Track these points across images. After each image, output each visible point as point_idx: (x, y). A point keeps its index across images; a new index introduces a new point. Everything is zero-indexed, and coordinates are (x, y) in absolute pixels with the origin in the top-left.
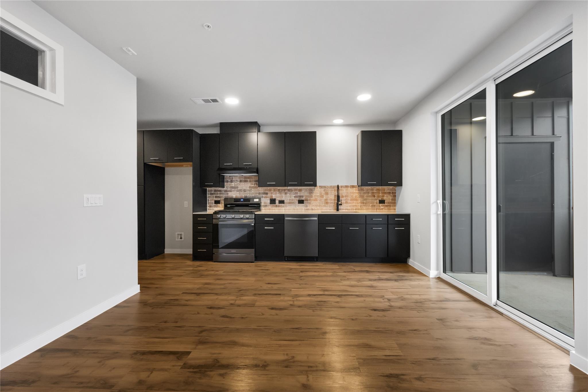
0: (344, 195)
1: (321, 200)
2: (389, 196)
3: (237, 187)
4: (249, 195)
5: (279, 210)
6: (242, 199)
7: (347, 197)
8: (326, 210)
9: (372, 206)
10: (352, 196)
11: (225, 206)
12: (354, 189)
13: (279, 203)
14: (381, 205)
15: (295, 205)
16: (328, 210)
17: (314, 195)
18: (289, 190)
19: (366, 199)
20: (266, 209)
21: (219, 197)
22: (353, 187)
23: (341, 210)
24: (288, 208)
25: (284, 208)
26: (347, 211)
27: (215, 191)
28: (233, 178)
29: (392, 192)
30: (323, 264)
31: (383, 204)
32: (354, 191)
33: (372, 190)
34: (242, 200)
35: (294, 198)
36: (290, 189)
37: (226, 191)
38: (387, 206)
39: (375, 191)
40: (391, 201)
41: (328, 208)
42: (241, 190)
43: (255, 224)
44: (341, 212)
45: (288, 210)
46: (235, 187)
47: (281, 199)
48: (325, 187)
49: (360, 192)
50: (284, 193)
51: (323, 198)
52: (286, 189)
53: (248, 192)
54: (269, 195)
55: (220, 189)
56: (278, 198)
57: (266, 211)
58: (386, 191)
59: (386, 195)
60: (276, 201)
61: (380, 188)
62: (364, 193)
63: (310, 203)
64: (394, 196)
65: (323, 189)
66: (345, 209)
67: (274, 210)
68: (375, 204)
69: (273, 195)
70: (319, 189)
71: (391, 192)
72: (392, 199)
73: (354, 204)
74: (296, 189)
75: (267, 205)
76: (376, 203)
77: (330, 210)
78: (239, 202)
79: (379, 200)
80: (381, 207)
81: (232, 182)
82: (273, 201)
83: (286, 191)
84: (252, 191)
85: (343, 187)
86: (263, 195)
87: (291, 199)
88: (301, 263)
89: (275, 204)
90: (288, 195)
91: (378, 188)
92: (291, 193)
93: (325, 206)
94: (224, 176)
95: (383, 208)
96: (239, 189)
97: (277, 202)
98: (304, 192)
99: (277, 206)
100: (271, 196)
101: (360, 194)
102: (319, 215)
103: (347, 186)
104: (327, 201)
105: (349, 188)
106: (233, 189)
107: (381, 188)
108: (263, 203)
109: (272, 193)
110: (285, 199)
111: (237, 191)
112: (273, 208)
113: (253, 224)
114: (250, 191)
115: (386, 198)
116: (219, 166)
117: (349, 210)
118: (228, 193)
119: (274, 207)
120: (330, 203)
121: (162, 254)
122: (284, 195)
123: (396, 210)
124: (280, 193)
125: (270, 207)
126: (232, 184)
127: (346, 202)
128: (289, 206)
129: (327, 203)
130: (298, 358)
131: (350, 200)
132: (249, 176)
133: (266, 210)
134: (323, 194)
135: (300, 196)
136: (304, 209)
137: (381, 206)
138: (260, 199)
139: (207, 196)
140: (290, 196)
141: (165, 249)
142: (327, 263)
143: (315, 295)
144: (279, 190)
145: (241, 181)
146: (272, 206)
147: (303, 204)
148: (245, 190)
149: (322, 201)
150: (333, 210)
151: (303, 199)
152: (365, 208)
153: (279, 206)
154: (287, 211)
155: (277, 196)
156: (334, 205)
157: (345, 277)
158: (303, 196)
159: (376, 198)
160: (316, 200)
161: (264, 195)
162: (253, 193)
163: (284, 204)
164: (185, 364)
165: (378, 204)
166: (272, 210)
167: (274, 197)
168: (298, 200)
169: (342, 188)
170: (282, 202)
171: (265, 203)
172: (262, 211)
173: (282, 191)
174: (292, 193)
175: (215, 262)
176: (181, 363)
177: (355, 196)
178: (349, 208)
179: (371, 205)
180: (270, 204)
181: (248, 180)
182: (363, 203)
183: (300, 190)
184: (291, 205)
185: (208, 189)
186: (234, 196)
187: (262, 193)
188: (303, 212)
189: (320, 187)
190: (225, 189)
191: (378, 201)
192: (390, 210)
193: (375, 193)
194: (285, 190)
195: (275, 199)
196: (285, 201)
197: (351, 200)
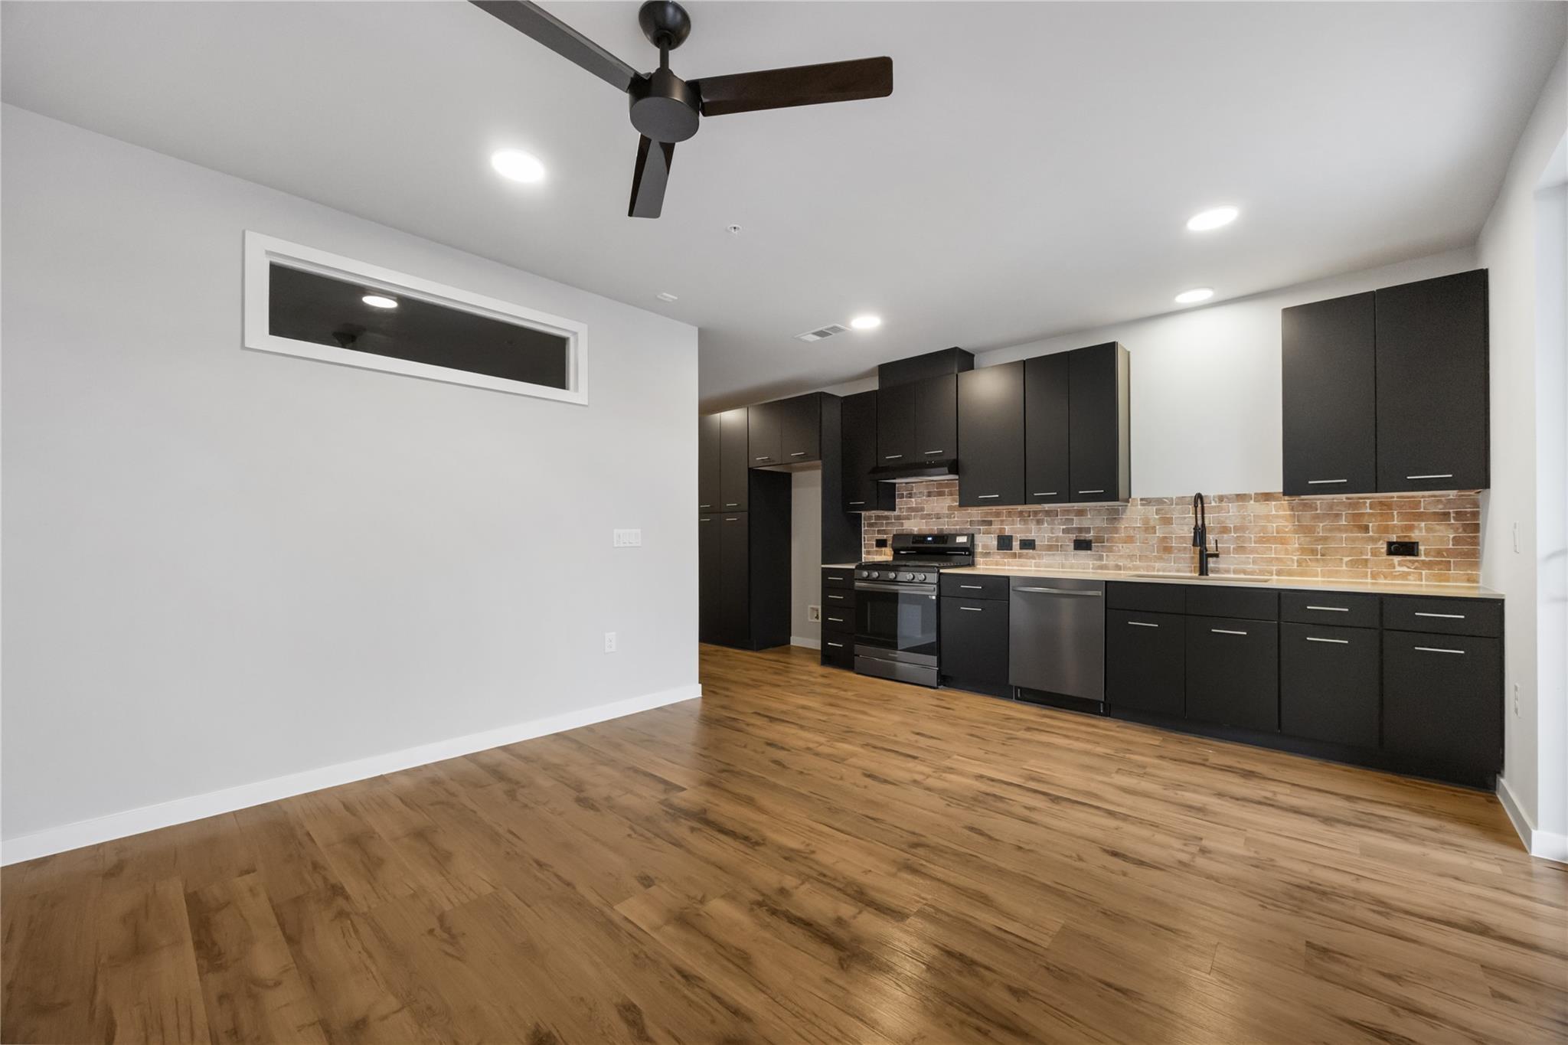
0: (1232, 526)
1: (1145, 541)
2: (1438, 527)
3: (922, 509)
4: (946, 526)
5: (1022, 566)
6: (929, 537)
7: (1244, 533)
8: (1164, 571)
9: (1353, 563)
10: (1264, 529)
11: (896, 552)
12: (1274, 503)
13: (1021, 549)
14: (1396, 559)
15: (1065, 555)
16: (1170, 571)
17: (1122, 525)
18: (1048, 513)
19: (1325, 539)
20: (987, 561)
21: (884, 532)
22: (1267, 497)
23: (1214, 571)
24: (1044, 561)
25: (1034, 561)
26: (1242, 576)
27: (878, 517)
28: (913, 487)
29: (1457, 513)
30: (1118, 727)
31: (1409, 558)
32: (1274, 512)
33: (1354, 505)
34: (930, 539)
35: (1063, 533)
36: (1051, 511)
37: (898, 518)
38: (1429, 565)
39: (1368, 511)
40: (1451, 546)
41: (1172, 564)
42: (929, 515)
43: (939, 597)
44: (1213, 579)
45: (1046, 567)
46: (918, 508)
47: (1027, 536)
48: (1160, 501)
49: (1298, 516)
50: (1034, 522)
51: (1155, 533)
52: (1041, 511)
53: (946, 520)
54: (995, 527)
55: (886, 513)
56: (1018, 536)
57: (988, 567)
58: (1422, 510)
59: (1423, 524)
60: (1014, 543)
61: (1393, 497)
62: (1317, 517)
63: (1110, 550)
64: (1471, 525)
65: (1155, 508)
66: (1235, 572)
67: (1008, 566)
68: (1369, 557)
69: (1007, 525)
70: (1139, 507)
71: (1451, 511)
72: (1454, 538)
73: (1273, 556)
74: (1068, 511)
75: (989, 553)
76: (1374, 553)
77: (1178, 570)
78: (923, 543)
79: (1390, 544)
80: (1398, 568)
81: (910, 496)
82: (1005, 543)
83: (1040, 516)
84: (954, 517)
85: (1225, 500)
86: (981, 527)
87: (1052, 537)
88: (1054, 710)
89: (1011, 550)
90: (1046, 525)
91: (1382, 497)
92: (1054, 520)
93: (1160, 559)
94: (895, 484)
95: (1408, 574)
96: (925, 512)
97: (1016, 544)
98: (1091, 516)
99: (1014, 556)
100: (1001, 529)
101: (1298, 521)
102: (1107, 582)
103: (1245, 495)
104: (1167, 542)
105: (1252, 502)
106: (913, 514)
107: (1398, 497)
108: (980, 548)
109: (1002, 521)
110: (1037, 536)
111: (922, 517)
112: (1005, 560)
113: (934, 598)
114: (950, 518)
115: (1424, 533)
116: (877, 463)
117: (1252, 573)
118: (902, 523)
119: (1009, 558)
120: (1179, 551)
121: (784, 645)
122: (1033, 526)
123: (1481, 581)
124: (1025, 521)
125: (997, 558)
126: (911, 501)
127: (1241, 549)
128: (1049, 555)
129: (1168, 550)
130: (820, 857)
131: (1255, 543)
132: (948, 480)
133: (989, 564)
134: (1152, 523)
135: (1080, 530)
136: (1091, 566)
137: (1396, 563)
138: (972, 537)
139: (863, 529)
140: (1052, 529)
141: (790, 635)
142: (1137, 726)
143: (993, 780)
144: (1021, 513)
145: (929, 495)
146: (1003, 556)
147: (1089, 552)
148: (938, 514)
149: (1151, 543)
150: (1191, 572)
151: (1090, 536)
152: (1319, 569)
153: (1021, 556)
154: (1042, 569)
155: (1017, 529)
156: (1193, 558)
157: (1144, 767)
158: (1088, 530)
159: (1371, 534)
160: (1130, 540)
161: (982, 525)
162: (957, 524)
163: (1034, 552)
164: (666, 800)
165: (1385, 557)
166: (1001, 565)
167: (1008, 530)
168: (1075, 541)
169: (1224, 504)
170: (1028, 544)
171: (985, 546)
172: (978, 567)
173: (1030, 516)
174: (1056, 522)
175: (858, 674)
176: (663, 797)
177: (1277, 526)
178: (1251, 566)
179: (1346, 559)
180: (998, 549)
181: (947, 490)
182: (1314, 552)
183: (1081, 513)
184: (1053, 555)
185: (863, 513)
186: (916, 530)
187: (978, 521)
188: (1089, 573)
189: (1144, 502)
190: (896, 513)
191: (1383, 547)
192: (1448, 581)
193: (1366, 517)
194: (1036, 513)
195: (1012, 536)
196: (1036, 543)
197: (1260, 540)
